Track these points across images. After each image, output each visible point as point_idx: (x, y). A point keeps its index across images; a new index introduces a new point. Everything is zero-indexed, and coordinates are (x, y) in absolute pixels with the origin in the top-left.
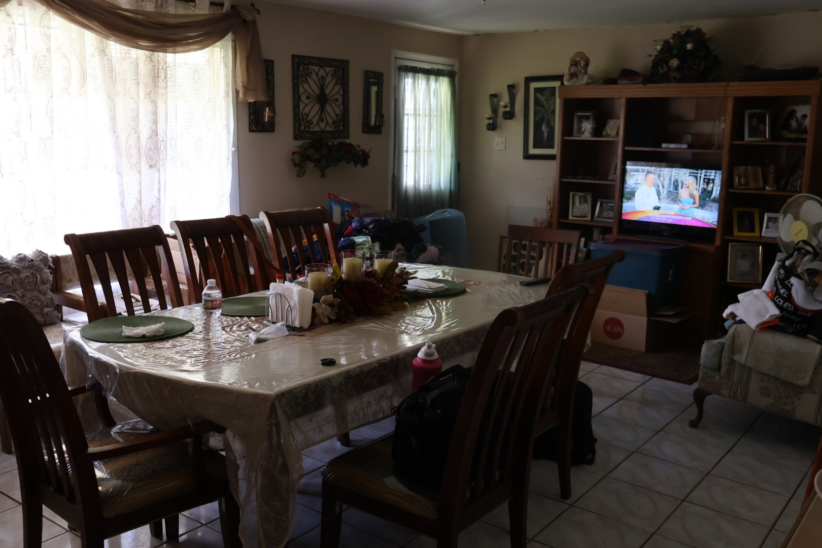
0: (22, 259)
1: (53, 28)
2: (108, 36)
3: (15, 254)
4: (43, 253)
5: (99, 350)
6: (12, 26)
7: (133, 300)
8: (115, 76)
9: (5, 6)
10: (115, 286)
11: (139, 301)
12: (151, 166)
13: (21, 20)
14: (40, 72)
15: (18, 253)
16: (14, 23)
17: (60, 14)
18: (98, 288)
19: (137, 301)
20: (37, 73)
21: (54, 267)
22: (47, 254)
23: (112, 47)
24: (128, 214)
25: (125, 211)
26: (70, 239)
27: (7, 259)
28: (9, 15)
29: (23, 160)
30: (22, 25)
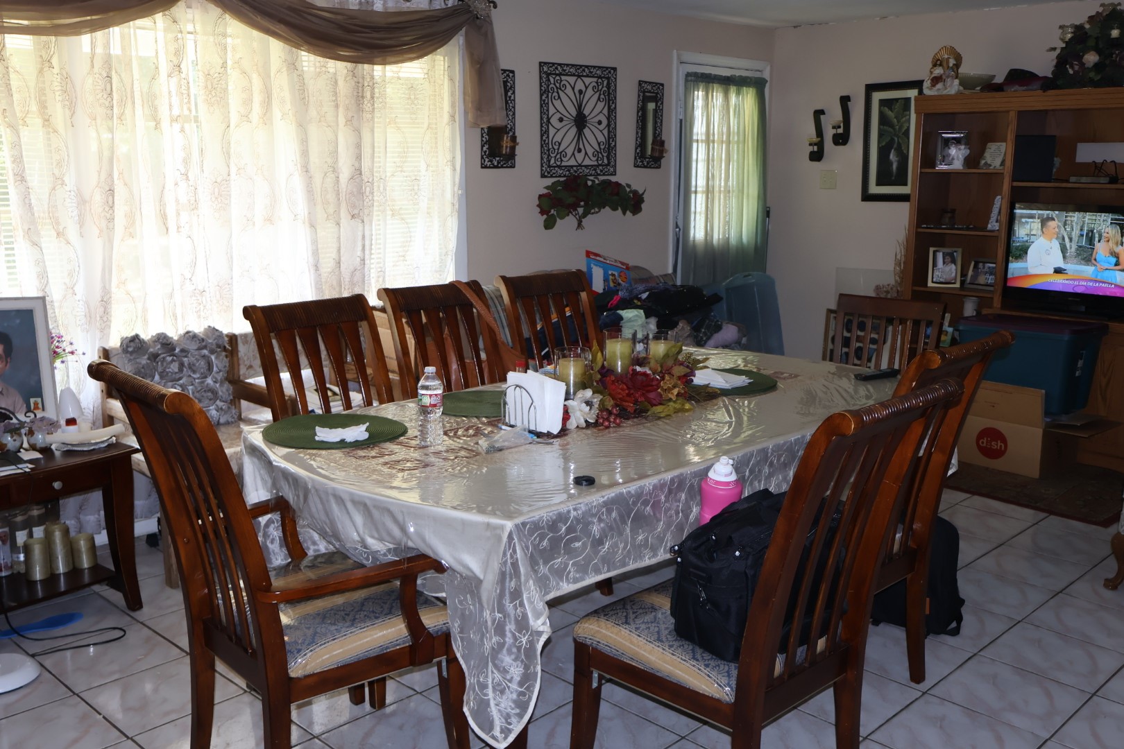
0: (190, 336)
1: (230, 36)
2: (298, 44)
3: (182, 332)
4: (217, 330)
5: (286, 458)
6: (179, 35)
7: (330, 393)
8: (308, 97)
9: (171, 9)
10: (307, 374)
11: (337, 395)
12: (352, 216)
13: (190, 27)
14: (214, 94)
15: (186, 331)
16: (181, 32)
17: (239, 18)
18: (285, 376)
19: (335, 394)
20: (210, 96)
21: (230, 348)
22: (221, 332)
23: (304, 58)
24: (323, 280)
25: (320, 275)
26: (249, 312)
27: (172, 338)
28: (175, 21)
29: (193, 210)
30: (192, 33)
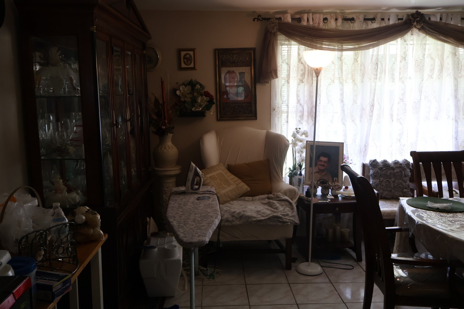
0: (396, 163)
1: (428, 44)
2: (458, 45)
3: (393, 160)
4: (407, 161)
6: (406, 46)
7: (454, 193)
8: (461, 66)
9: (405, 36)
10: (445, 183)
11: (457, 194)
13: (411, 42)
14: (418, 68)
15: (395, 160)
16: (407, 45)
17: (432, 37)
18: (434, 183)
19: (457, 193)
20: (416, 69)
21: (412, 169)
22: (409, 162)
23: (460, 51)
24: (459, 144)
25: (458, 142)
26: (413, 154)
27: (389, 162)
28: (405, 41)
29: (404, 113)
30: (412, 45)
